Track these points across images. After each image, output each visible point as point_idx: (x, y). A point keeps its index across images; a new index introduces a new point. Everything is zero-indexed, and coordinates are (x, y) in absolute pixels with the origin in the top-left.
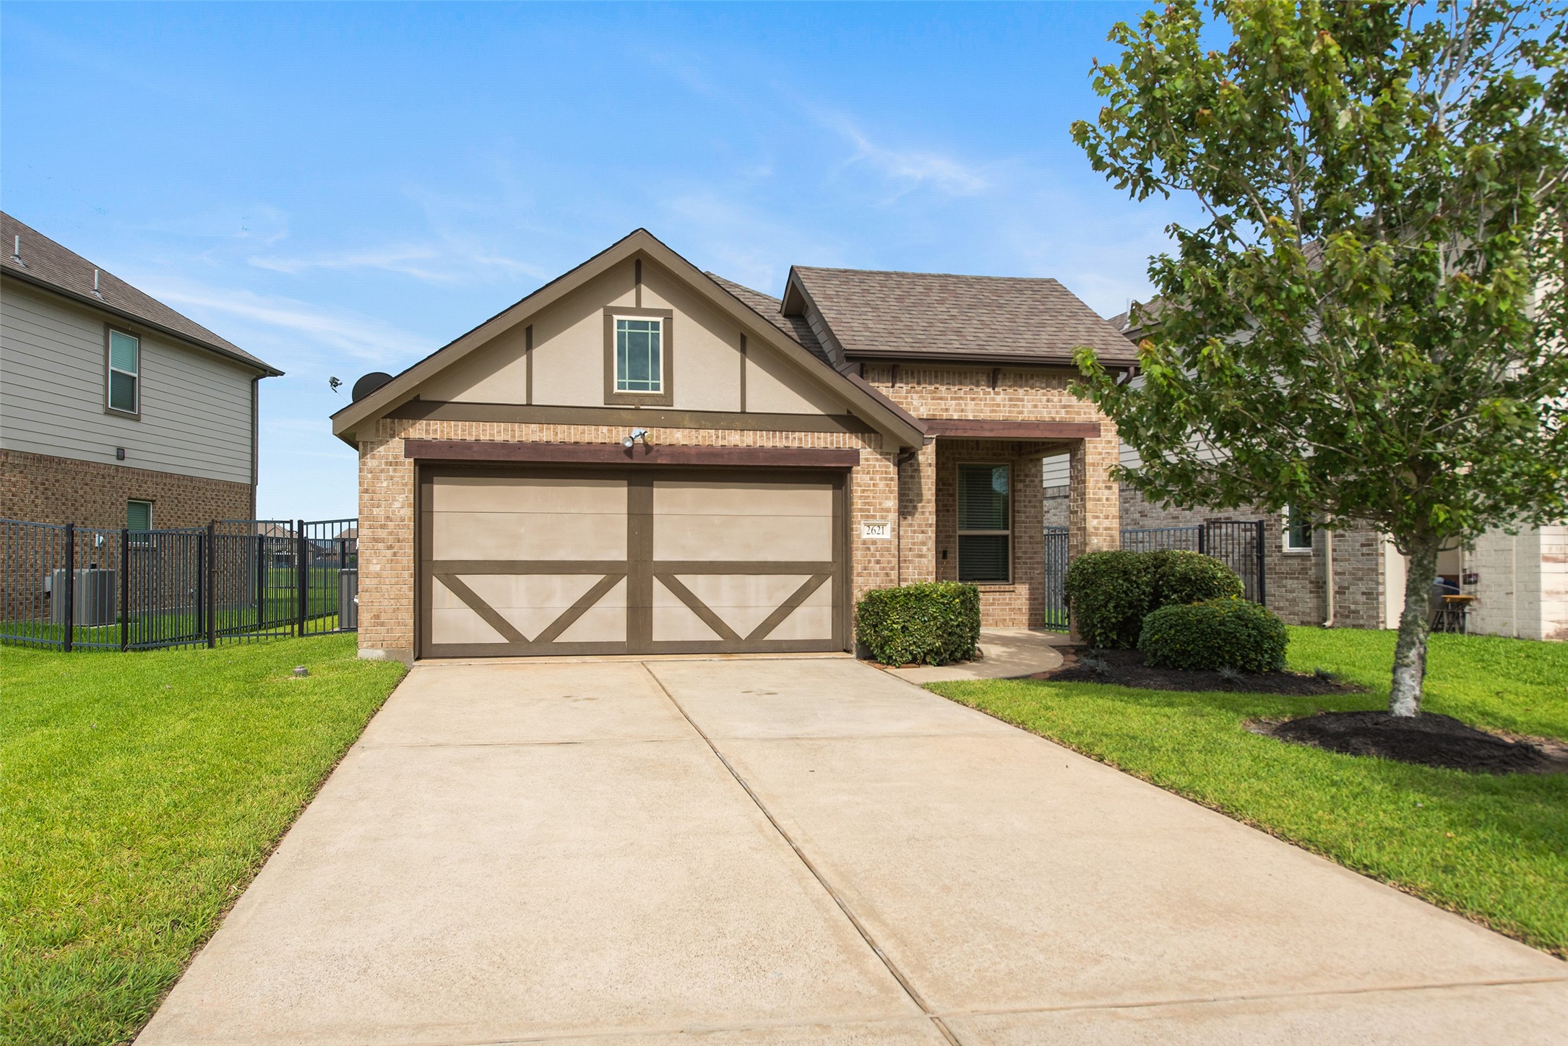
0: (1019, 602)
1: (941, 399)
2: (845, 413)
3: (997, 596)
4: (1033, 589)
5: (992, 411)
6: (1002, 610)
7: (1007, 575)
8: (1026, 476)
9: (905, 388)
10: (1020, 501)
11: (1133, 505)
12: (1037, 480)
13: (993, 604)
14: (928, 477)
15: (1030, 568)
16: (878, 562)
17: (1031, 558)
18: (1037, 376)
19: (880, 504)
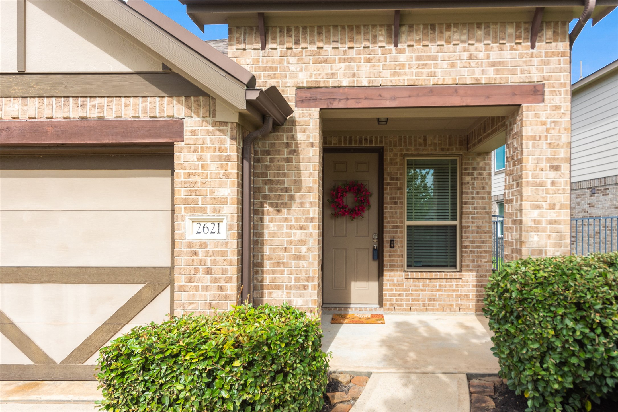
0: (466, 288)
1: (326, 61)
2: (160, 69)
3: (444, 283)
4: (481, 276)
5: (394, 74)
6: (448, 296)
7: (456, 262)
8: (474, 169)
9: (280, 49)
10: (467, 193)
11: (584, 199)
12: (485, 173)
13: (439, 290)
14: (309, 160)
15: (477, 257)
16: (208, 271)
17: (478, 247)
18: (456, 25)
19: (212, 192)
